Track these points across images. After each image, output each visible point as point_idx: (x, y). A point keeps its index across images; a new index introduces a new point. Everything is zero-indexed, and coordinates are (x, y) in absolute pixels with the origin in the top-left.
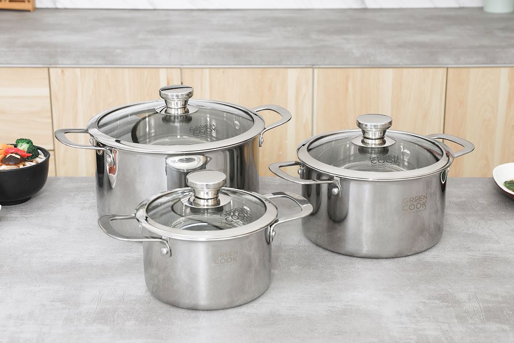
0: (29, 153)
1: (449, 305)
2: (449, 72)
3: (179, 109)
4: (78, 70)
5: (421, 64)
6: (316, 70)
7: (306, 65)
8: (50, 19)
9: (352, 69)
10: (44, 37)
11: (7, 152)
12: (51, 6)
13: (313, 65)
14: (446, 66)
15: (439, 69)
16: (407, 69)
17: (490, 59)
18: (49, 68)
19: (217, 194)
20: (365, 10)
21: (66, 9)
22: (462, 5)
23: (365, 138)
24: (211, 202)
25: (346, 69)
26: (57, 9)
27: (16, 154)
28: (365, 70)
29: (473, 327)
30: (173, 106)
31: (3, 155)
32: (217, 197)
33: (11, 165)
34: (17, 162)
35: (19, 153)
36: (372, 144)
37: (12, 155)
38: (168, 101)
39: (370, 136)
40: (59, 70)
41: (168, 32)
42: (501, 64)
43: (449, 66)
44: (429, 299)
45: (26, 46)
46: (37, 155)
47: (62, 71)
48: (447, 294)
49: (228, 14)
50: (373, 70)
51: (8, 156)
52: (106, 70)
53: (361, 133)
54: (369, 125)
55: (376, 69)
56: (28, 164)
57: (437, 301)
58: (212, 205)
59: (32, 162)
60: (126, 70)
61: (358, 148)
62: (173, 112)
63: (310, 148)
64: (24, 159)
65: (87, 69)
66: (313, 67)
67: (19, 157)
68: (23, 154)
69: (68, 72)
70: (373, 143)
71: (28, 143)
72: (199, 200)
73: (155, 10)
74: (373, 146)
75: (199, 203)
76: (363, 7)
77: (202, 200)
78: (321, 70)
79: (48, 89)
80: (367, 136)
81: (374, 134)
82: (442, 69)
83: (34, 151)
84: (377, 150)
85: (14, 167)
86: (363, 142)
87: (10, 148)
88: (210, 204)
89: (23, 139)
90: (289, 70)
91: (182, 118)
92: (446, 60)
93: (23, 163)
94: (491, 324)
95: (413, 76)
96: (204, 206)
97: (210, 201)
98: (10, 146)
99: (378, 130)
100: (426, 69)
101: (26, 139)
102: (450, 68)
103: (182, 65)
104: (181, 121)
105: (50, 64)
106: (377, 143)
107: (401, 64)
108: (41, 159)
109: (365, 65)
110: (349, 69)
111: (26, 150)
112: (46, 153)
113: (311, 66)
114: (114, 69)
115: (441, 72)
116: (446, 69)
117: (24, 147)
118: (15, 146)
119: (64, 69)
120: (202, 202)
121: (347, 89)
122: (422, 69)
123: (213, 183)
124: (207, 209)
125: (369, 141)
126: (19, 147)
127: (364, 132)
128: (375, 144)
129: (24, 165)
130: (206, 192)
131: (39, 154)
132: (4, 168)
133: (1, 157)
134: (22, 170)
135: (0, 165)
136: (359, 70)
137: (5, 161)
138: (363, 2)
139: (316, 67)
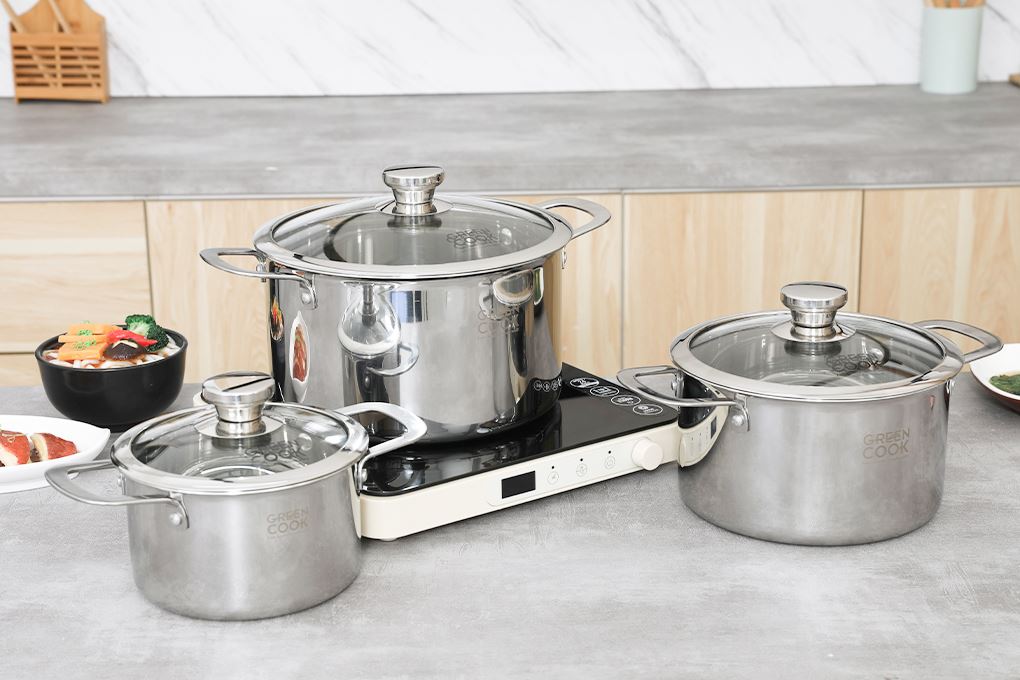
0: (152, 339)
1: (914, 583)
2: (866, 198)
3: (419, 206)
4: (198, 205)
6: (627, 198)
7: (609, 189)
8: (139, 115)
9: (692, 196)
11: (112, 339)
12: (137, 92)
13: (622, 189)
14: (862, 187)
15: (848, 193)
16: (791, 194)
17: (940, 172)
18: (144, 202)
19: (259, 413)
20: (708, 91)
21: (164, 98)
22: (881, 81)
23: (797, 325)
24: (247, 429)
25: (682, 196)
26: (148, 98)
27: (130, 340)
29: (958, 617)
30: (408, 201)
31: (107, 343)
32: (259, 419)
33: (122, 360)
34: (133, 354)
35: (134, 339)
36: (811, 337)
37: (123, 342)
39: (807, 323)
40: (164, 205)
42: (961, 182)
43: (866, 187)
44: (876, 574)
45: (103, 162)
46: (165, 344)
47: (170, 207)
48: (908, 565)
50: (730, 196)
51: (116, 345)
52: (249, 202)
53: (790, 317)
54: (802, 299)
55: (736, 195)
56: (151, 359)
57: (891, 577)
58: (250, 434)
59: (156, 354)
60: (285, 202)
61: (784, 343)
62: (407, 211)
63: (695, 343)
64: (143, 350)
65: (215, 203)
66: (621, 191)
67: (135, 345)
68: (141, 340)
69: (180, 209)
70: (812, 335)
71: (147, 322)
72: (227, 424)
73: (326, 96)
74: (814, 340)
75: (226, 430)
76: (702, 85)
77: (231, 425)
78: (637, 197)
79: (144, 239)
80: (801, 322)
81: (814, 317)
82: (854, 193)
83: (160, 337)
84: (820, 347)
85: (126, 364)
86: (793, 333)
87: (116, 332)
88: (247, 431)
89: (138, 316)
92: (860, 176)
93: (142, 356)
94: (990, 613)
95: (803, 206)
96: (236, 434)
97: (246, 425)
98: (116, 328)
99: (823, 311)
100: (825, 193)
101: (143, 316)
102: (869, 190)
105: (147, 195)
106: (820, 334)
107: (780, 184)
108: (172, 349)
109: (716, 187)
110: (687, 196)
111: (145, 333)
112: (179, 339)
113: (618, 191)
114: (263, 202)
115: (852, 199)
116: (861, 193)
117: (141, 329)
118: (126, 328)
119: (173, 203)
120: (232, 429)
121: (683, 231)
122: (819, 194)
123: (251, 393)
124: (242, 439)
125: (806, 332)
126: (131, 329)
127: (795, 315)
128: (817, 337)
129: (144, 361)
130: (238, 410)
131: (167, 342)
132: (109, 365)
133: (103, 346)
134: (141, 368)
135: (102, 361)
136: (704, 196)
137: (109, 353)
138: (703, 78)
139: (627, 191)
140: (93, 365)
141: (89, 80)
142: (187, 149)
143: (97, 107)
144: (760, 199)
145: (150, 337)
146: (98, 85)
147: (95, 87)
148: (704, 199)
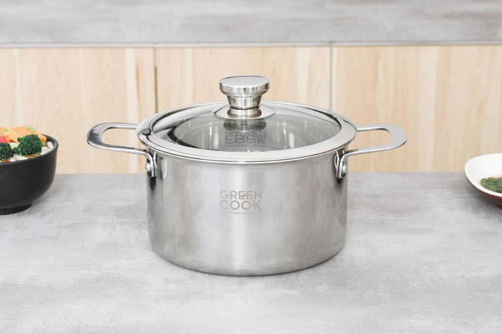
6: (335, 50)
13: (331, 42)
16: (456, 47)
23: (232, 108)
25: (375, 48)
36: (242, 116)
39: (239, 106)
53: (227, 101)
54: (236, 88)
61: (223, 122)
65: (28, 50)
74: (244, 118)
78: (341, 49)
81: (244, 101)
84: (249, 123)
86: (229, 113)
90: (299, 49)
99: (250, 95)
103: (156, 43)
106: (249, 114)
110: (379, 48)
113: (328, 44)
121: (376, 75)
125: (239, 113)
127: (230, 99)
128: (246, 116)
136: (392, 48)
139: (335, 44)
148: (392, 51)
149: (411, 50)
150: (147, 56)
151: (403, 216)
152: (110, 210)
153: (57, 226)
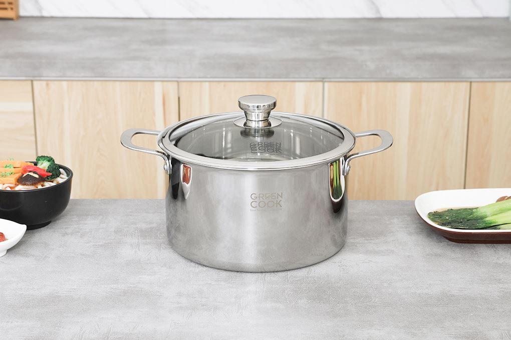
0: (49, 172)
2: (472, 86)
3: (261, 122)
4: (64, 84)
5: (442, 78)
6: (326, 84)
7: (316, 78)
8: (35, 28)
9: (366, 84)
10: (29, 47)
11: (25, 171)
12: (36, 13)
13: (323, 78)
14: (470, 80)
15: (462, 83)
16: (426, 84)
18: (32, 81)
20: (380, 19)
21: (52, 18)
22: (486, 15)
25: (359, 84)
26: (42, 18)
27: (34, 173)
28: (380, 84)
30: (253, 119)
31: (20, 174)
33: (28, 185)
34: (35, 181)
35: (38, 172)
37: (30, 173)
38: (248, 112)
40: (44, 83)
41: (164, 42)
43: (473, 80)
45: (7, 56)
46: (58, 175)
47: (47, 85)
49: (230, 23)
51: (25, 175)
55: (393, 84)
56: (48, 185)
59: (52, 182)
60: (118, 83)
62: (253, 125)
64: (42, 179)
65: (75, 83)
66: (323, 80)
67: (37, 176)
68: (43, 173)
69: (54, 86)
71: (49, 161)
73: (150, 18)
76: (377, 16)
78: (331, 83)
79: (31, 104)
81: (257, 116)
82: (465, 83)
83: (55, 170)
85: (31, 188)
87: (29, 166)
89: (44, 157)
90: (297, 84)
91: (263, 132)
92: (470, 73)
93: (42, 183)
95: (434, 91)
98: (29, 164)
100: (447, 84)
101: (47, 157)
102: (474, 82)
103: (179, 78)
104: (262, 136)
105: (33, 77)
107: (419, 78)
108: (61, 180)
109: (380, 79)
110: (363, 83)
111: (46, 168)
112: (69, 172)
113: (321, 80)
114: (104, 82)
115: (464, 86)
116: (469, 84)
117: (44, 165)
118: (36, 164)
119: (49, 82)
121: (360, 105)
126: (39, 165)
129: (42, 186)
131: (60, 173)
132: (20, 188)
133: (18, 175)
134: (41, 190)
135: (16, 185)
136: (374, 84)
137: (21, 180)
138: (378, 11)
139: (327, 80)
140: (10, 187)
141: (6, 6)
142: (60, 49)
143: (11, 22)
144: (408, 85)
145: (48, 171)
146: (12, 9)
147: (9, 10)
148: (373, 85)
149: (390, 85)
150: (172, 88)
151: (371, 239)
152: (136, 232)
153: (93, 245)
